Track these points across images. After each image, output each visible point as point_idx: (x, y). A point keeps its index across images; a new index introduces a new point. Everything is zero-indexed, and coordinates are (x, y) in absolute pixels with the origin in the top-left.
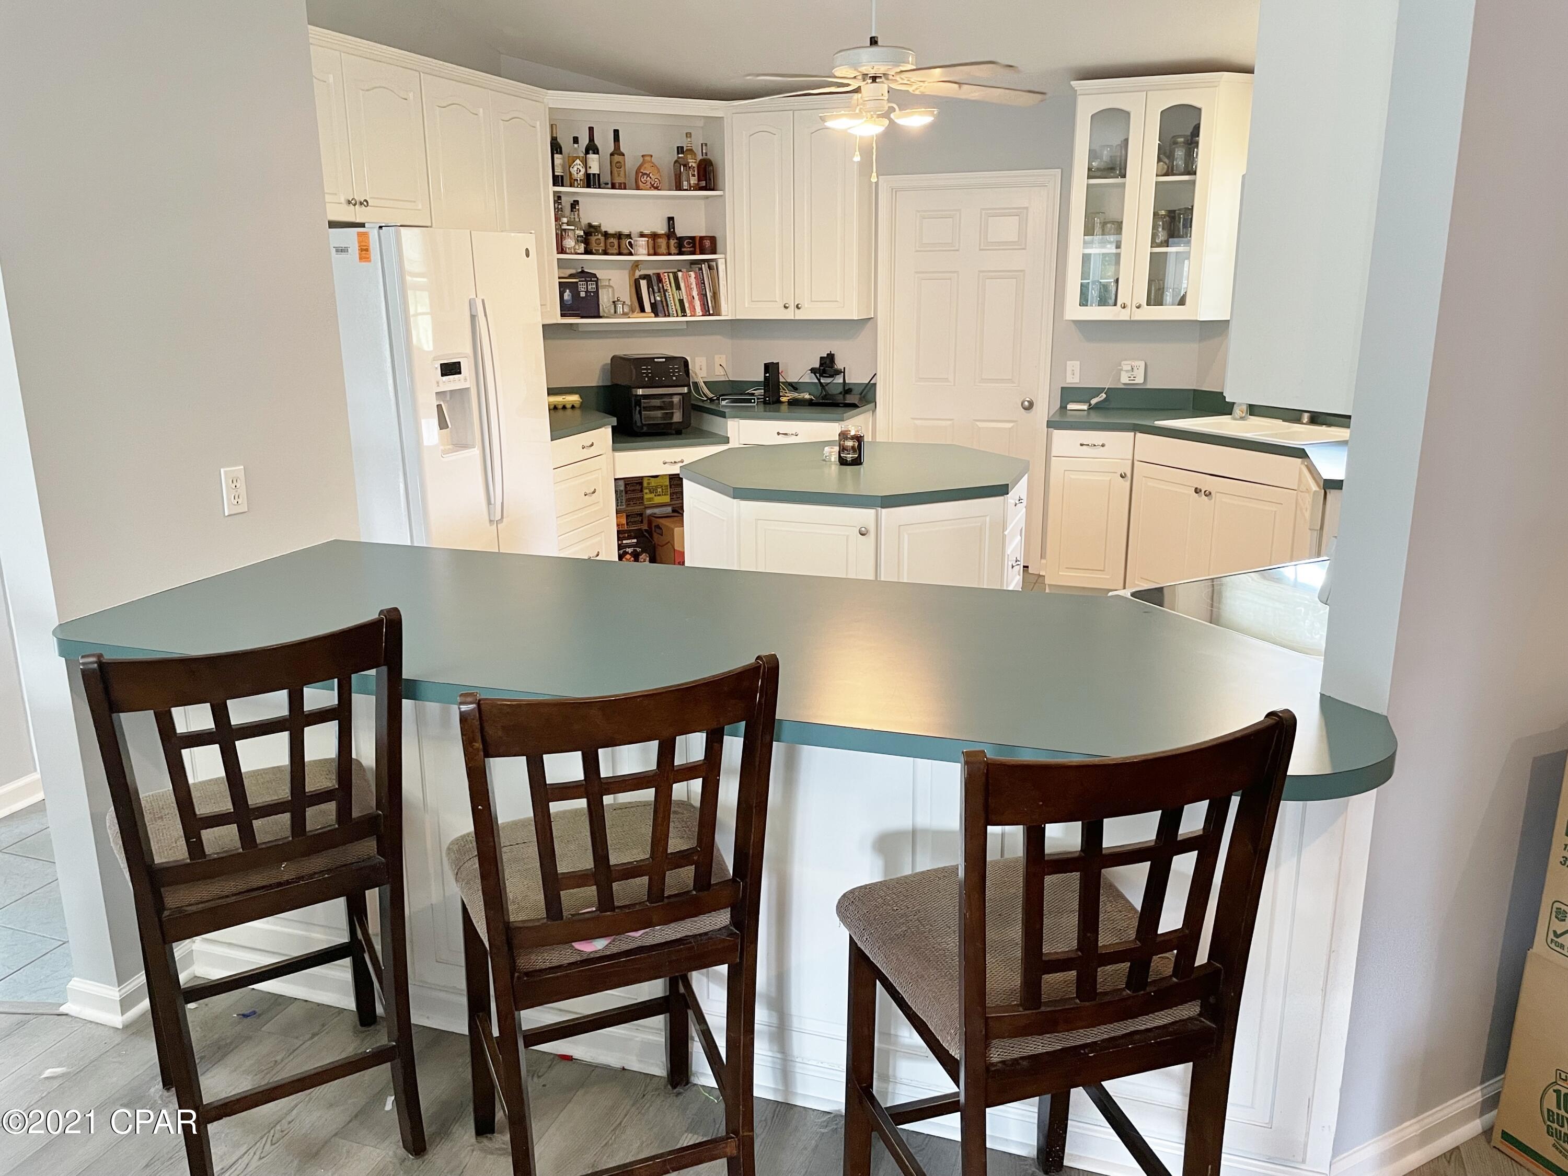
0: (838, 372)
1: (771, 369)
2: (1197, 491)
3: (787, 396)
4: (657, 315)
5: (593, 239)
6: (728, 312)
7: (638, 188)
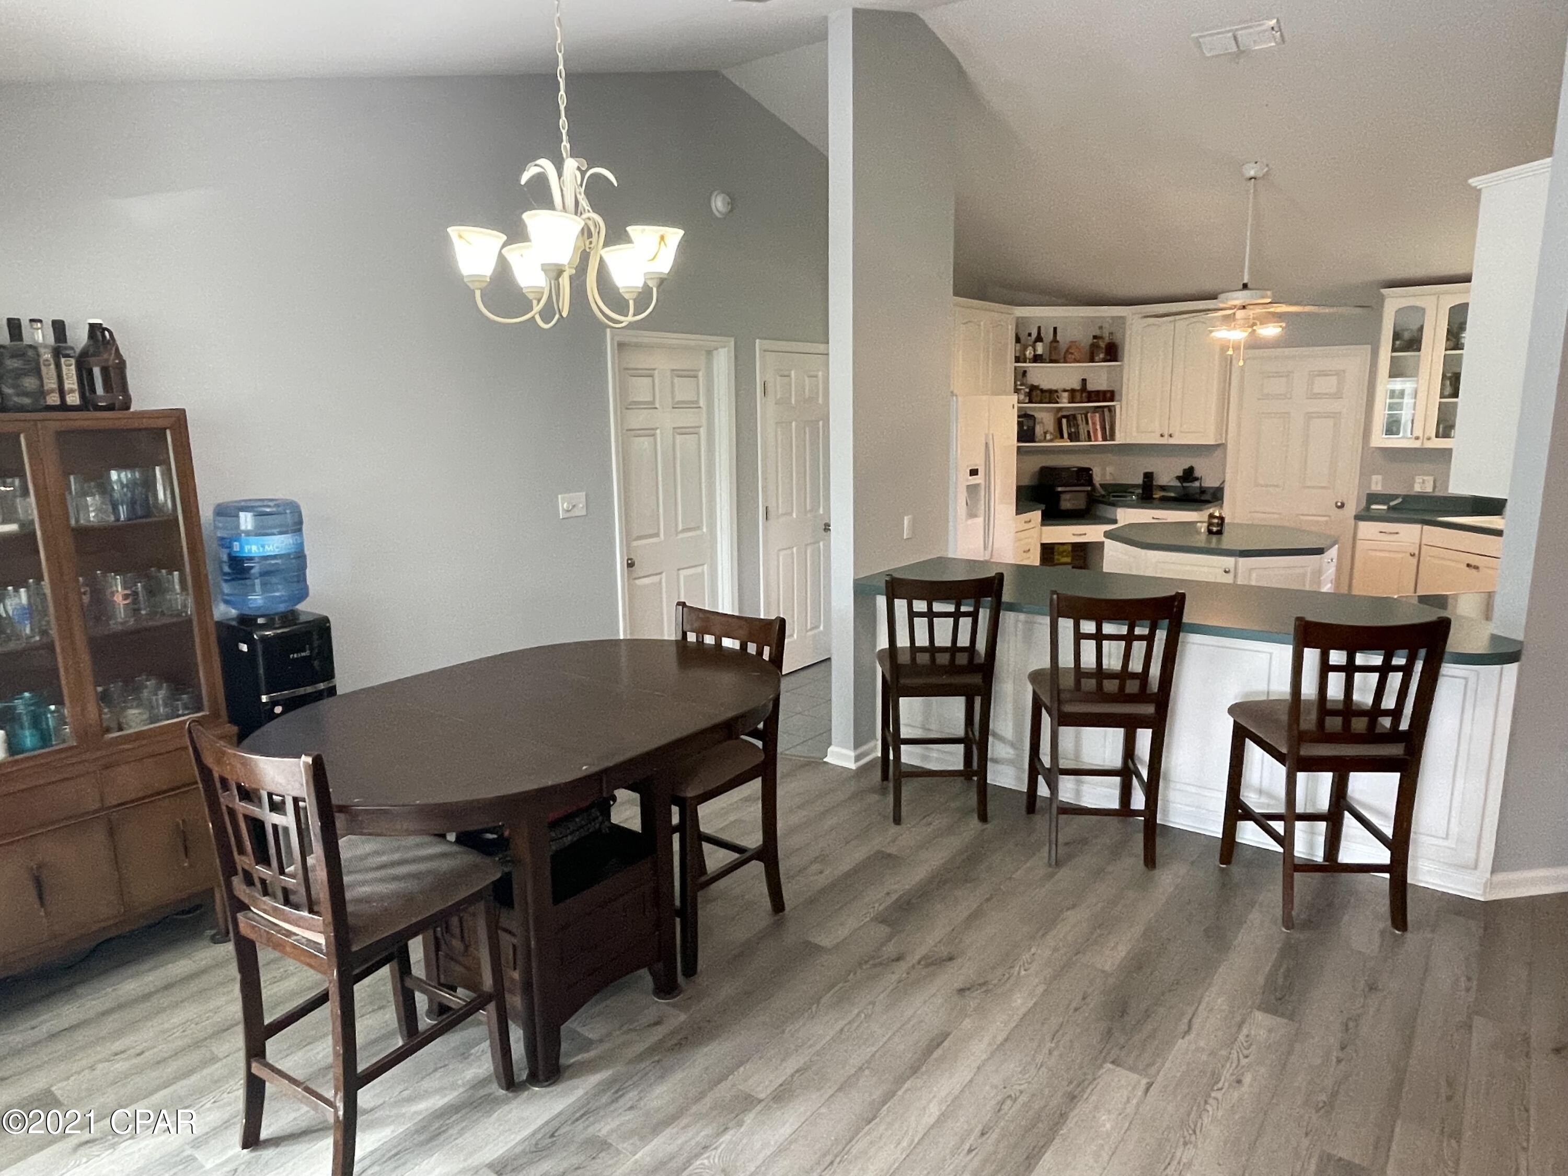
0: (1196, 479)
1: (1149, 476)
2: (1468, 565)
3: (1158, 495)
4: (1071, 441)
5: (1034, 393)
6: (1120, 439)
7: (1065, 362)
